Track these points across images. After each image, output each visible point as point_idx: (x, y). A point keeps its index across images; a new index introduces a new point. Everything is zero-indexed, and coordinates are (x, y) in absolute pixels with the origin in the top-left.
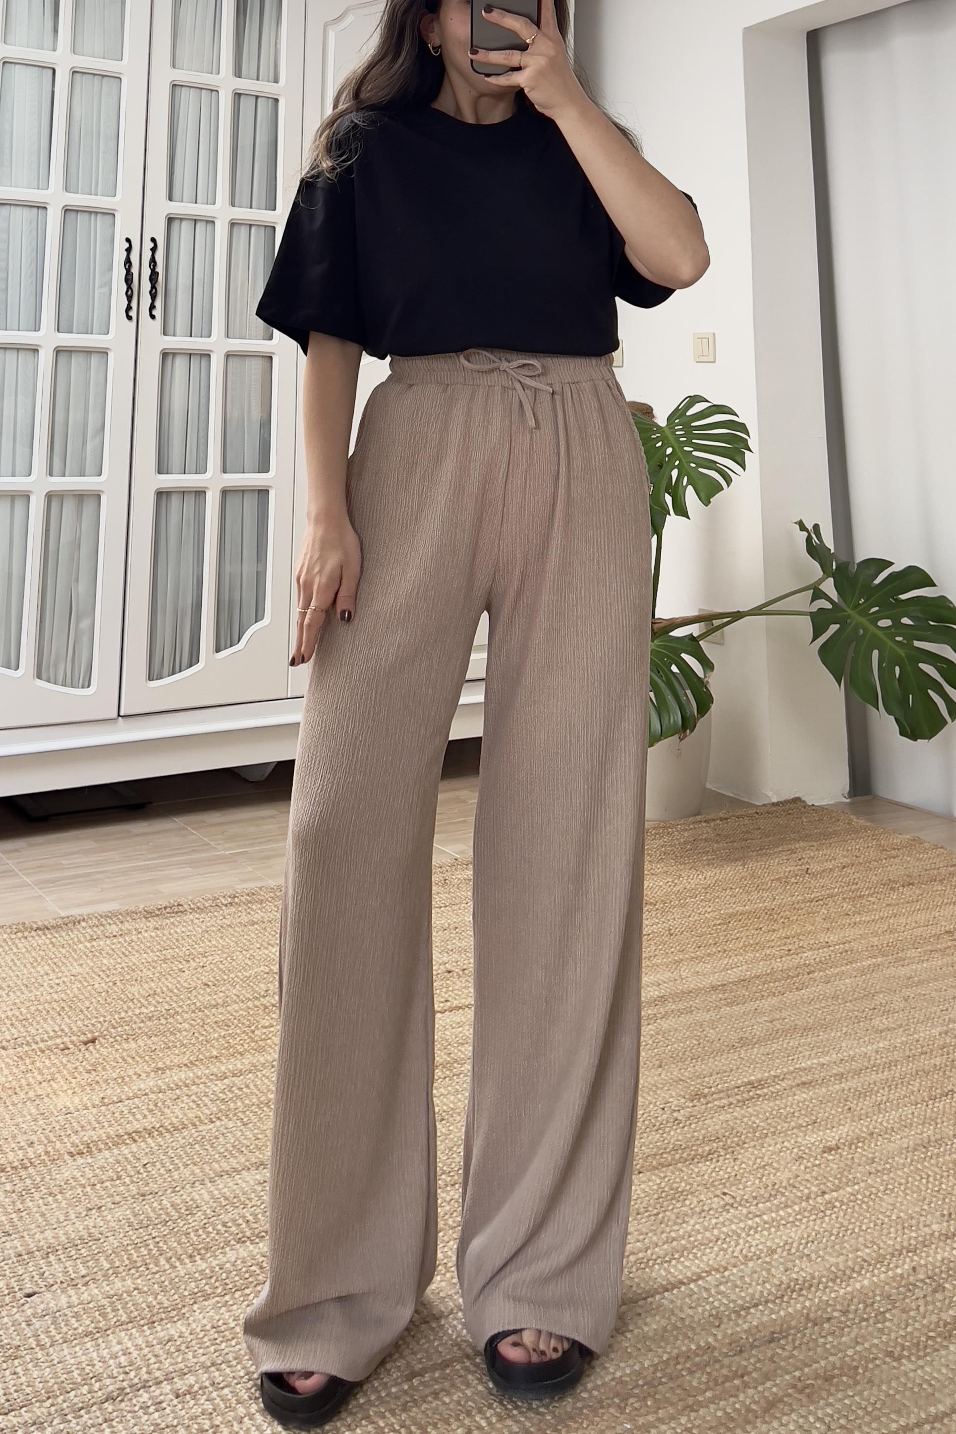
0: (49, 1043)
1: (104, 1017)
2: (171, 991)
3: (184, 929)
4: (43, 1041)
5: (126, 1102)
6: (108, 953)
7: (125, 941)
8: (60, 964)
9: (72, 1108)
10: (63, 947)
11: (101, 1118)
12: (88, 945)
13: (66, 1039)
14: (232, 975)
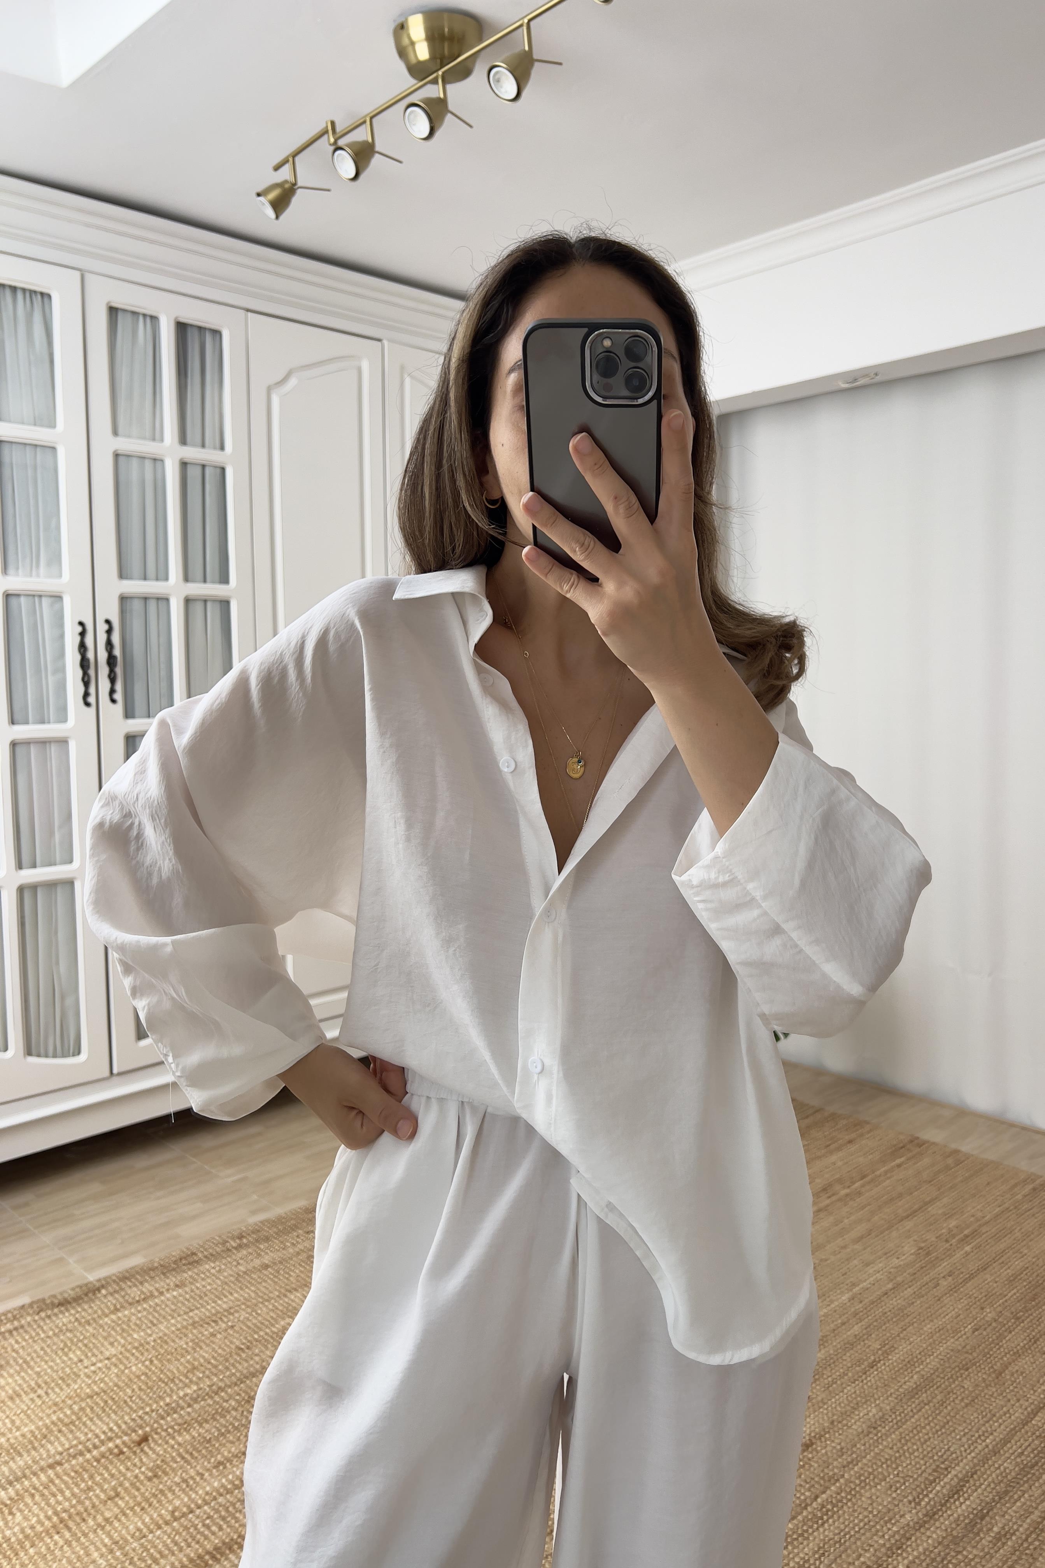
0: (103, 1449)
1: (150, 1405)
2: (209, 1363)
3: (204, 1283)
4: (95, 1447)
5: (198, 1512)
6: (136, 1324)
7: (150, 1306)
8: (91, 1345)
9: (145, 1530)
10: (89, 1324)
11: (177, 1538)
12: (113, 1317)
13: (118, 1441)
14: (262, 1333)
